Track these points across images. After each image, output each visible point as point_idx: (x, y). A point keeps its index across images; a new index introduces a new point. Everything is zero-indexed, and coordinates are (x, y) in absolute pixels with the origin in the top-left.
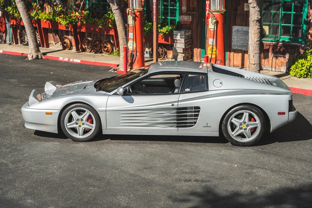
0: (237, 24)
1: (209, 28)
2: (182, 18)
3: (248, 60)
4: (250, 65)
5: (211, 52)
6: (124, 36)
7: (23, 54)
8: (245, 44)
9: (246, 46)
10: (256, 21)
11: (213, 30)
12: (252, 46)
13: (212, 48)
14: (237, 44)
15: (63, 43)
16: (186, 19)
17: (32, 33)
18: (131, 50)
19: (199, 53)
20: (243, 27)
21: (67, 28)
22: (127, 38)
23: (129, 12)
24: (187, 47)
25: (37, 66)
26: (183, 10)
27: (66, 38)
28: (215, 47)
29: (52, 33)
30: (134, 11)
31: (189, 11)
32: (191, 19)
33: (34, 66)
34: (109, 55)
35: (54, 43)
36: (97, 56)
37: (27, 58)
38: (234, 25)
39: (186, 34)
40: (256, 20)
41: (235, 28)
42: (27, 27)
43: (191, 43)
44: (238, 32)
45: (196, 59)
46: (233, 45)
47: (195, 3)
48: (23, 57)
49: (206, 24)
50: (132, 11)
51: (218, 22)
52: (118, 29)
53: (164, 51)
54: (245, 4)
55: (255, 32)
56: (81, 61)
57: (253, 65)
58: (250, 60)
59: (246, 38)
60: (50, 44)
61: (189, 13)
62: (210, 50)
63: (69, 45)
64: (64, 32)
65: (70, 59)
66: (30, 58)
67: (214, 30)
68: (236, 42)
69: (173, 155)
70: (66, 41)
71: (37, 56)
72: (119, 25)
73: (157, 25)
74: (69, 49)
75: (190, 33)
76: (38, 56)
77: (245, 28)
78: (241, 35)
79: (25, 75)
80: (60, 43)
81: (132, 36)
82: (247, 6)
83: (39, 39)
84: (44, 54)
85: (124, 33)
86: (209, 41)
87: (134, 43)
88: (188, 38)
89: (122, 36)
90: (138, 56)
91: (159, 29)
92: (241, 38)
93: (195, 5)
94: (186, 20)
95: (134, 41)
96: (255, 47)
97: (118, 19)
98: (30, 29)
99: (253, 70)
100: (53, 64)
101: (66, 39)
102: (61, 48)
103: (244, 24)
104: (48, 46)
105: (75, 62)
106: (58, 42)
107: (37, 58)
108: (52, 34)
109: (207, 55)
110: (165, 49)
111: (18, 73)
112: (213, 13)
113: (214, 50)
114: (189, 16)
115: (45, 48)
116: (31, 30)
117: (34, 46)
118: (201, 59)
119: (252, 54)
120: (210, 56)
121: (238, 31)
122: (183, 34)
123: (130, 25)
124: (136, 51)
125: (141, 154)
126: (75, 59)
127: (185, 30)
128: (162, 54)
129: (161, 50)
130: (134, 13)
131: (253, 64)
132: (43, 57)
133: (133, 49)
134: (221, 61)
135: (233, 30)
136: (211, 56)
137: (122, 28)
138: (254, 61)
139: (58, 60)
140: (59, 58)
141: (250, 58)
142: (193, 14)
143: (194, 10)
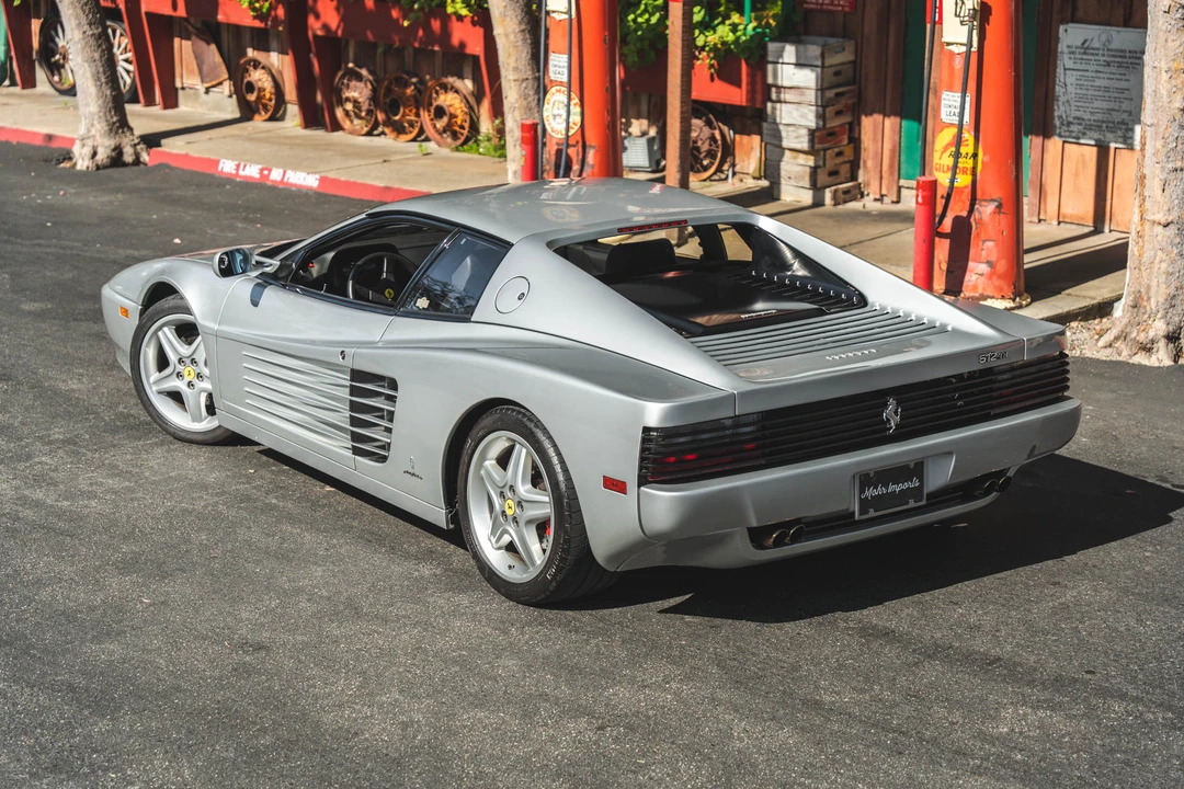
0: (1080, 14)
1: (943, 40)
3: (1137, 203)
4: (1147, 226)
5: (950, 162)
6: (529, 68)
7: (50, 137)
8: (1117, 117)
9: (1123, 123)
11: (964, 49)
12: (1156, 133)
13: (958, 141)
14: (1078, 114)
15: (242, 89)
17: (92, 42)
18: (560, 136)
19: (892, 151)
20: (1113, 31)
21: (260, 16)
22: (538, 79)
24: (834, 123)
25: (111, 202)
27: (256, 64)
28: (968, 136)
29: (194, 37)
33: (96, 201)
34: (457, 149)
35: (201, 88)
36: (398, 157)
37: (70, 159)
38: (1065, 21)
39: (829, 62)
41: (1071, 36)
42: (71, 11)
43: (850, 102)
44: (1085, 53)
45: (877, 183)
46: (1060, 117)
48: (53, 156)
49: (928, 19)
51: (990, 7)
52: (498, 31)
53: (718, 137)
55: (1174, 65)
56: (323, 180)
57: (1159, 229)
58: (1148, 204)
59: (1123, 85)
60: (183, 88)
62: (946, 148)
63: (270, 100)
64: (247, 37)
65: (270, 170)
66: (82, 163)
67: (969, 53)
68: (1073, 103)
69: (745, 730)
70: (258, 77)
71: (114, 150)
72: (504, 15)
73: (687, 15)
75: (846, 56)
76: (118, 150)
77: (1121, 37)
78: (1100, 69)
79: (48, 250)
80: (227, 87)
81: (566, 71)
83: (131, 68)
84: (152, 141)
85: (524, 53)
86: (943, 102)
87: (572, 103)
88: (835, 80)
89: (516, 69)
90: (593, 166)
91: (697, 32)
92: (1098, 83)
95: (573, 95)
96: (1171, 139)
98: (84, 21)
99: (1160, 253)
100: (190, 192)
101: (255, 67)
102: (231, 110)
103: (1119, 14)
104: (171, 101)
105: (295, 185)
106: (221, 83)
107: (116, 160)
108: (189, 43)
109: (931, 174)
110: (725, 129)
111: (19, 240)
113: (967, 149)
115: (157, 110)
116: (90, 24)
117: (100, 102)
118: (902, 182)
119: (1158, 172)
120: (943, 179)
121: (1085, 48)
122: (816, 59)
123: (557, 17)
124: (580, 144)
125: (583, 722)
126: (295, 168)
127: (822, 40)
128: (711, 154)
129: (707, 131)
131: (1163, 221)
132: (145, 157)
133: (567, 131)
134: (999, 207)
135: (1062, 47)
136: (952, 181)
137: (517, 30)
138: (1166, 208)
139: (211, 171)
140: (218, 162)
141: (1146, 194)
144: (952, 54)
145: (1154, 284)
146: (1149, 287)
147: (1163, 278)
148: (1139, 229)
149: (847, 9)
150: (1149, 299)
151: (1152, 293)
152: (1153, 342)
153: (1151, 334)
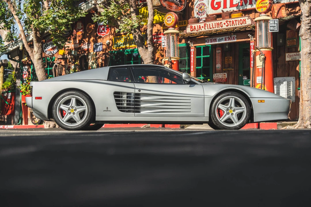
0: (278, 75)
1: (256, 66)
2: (217, 76)
10: (308, 54)
12: (304, 81)
13: (261, 87)
16: (221, 76)
20: (285, 78)
23: (164, 63)
26: (217, 68)
28: (263, 85)
30: (171, 60)
31: (225, 68)
32: (226, 76)
38: (275, 77)
40: (309, 52)
41: (276, 80)
44: (279, 83)
47: (231, 59)
50: (169, 59)
51: (266, 58)
54: (287, 54)
55: (307, 66)
57: (306, 102)
61: (224, 70)
71: (54, 125)
78: (283, 86)
82: (288, 56)
86: (257, 79)
92: (283, 89)
93: (230, 61)
94: (221, 78)
96: (308, 82)
99: (307, 107)
103: (287, 74)
112: (261, 50)
114: (224, 73)
119: (305, 90)
130: (171, 62)
131: (307, 100)
138: (307, 97)
141: (303, 95)
142: (229, 71)
143: (229, 66)
144: (259, 69)
145: (306, 114)
146: (305, 115)
147: (308, 113)
148: (302, 102)
150: (305, 117)
151: (306, 116)
152: (307, 126)
153: (307, 124)
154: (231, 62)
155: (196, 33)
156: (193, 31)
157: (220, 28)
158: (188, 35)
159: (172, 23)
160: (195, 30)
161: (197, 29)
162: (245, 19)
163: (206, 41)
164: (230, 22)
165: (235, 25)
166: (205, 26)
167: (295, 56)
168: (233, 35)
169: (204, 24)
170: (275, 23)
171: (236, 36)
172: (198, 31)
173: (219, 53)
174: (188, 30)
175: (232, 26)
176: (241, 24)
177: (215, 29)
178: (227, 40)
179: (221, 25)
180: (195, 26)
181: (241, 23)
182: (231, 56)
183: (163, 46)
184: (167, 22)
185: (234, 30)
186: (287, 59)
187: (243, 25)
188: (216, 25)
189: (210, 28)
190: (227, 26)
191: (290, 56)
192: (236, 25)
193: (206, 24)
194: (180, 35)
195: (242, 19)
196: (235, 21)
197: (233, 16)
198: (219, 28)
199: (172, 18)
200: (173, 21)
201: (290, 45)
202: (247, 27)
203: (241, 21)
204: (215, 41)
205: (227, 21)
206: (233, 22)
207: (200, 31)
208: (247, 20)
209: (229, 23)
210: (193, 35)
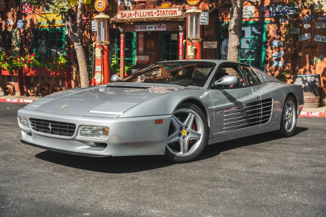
1: (188, 55)
2: (139, 58)
10: (236, 47)
11: (192, 57)
15: (5, 89)
16: (143, 58)
18: (98, 83)
21: (11, 74)
23: (95, 46)
26: (140, 51)
30: (102, 44)
31: (147, 51)
32: (148, 58)
47: (153, 44)
50: (100, 44)
51: (197, 49)
52: (80, 64)
54: (204, 43)
55: (234, 58)
56: (33, 101)
61: (146, 53)
63: (12, 91)
64: (7, 78)
65: (20, 100)
72: (81, 61)
74: (12, 95)
80: (1, 89)
81: (100, 69)
89: (84, 72)
94: (143, 60)
95: (102, 74)
97: (80, 55)
101: (8, 85)
102: (2, 93)
105: (27, 102)
112: (193, 41)
114: (146, 56)
123: (98, 58)
126: (26, 99)
130: (102, 46)
133: (101, 81)
137: (84, 64)
139: (4, 101)
140: (6, 99)
142: (151, 54)
143: (151, 50)
144: (190, 58)
149: (147, 63)
154: (152, 46)
155: (127, 19)
156: (124, 17)
157: (151, 17)
158: (119, 21)
159: (103, 8)
160: (126, 17)
161: (127, 16)
162: (176, 10)
163: (136, 28)
164: (161, 11)
165: (165, 15)
166: (136, 14)
167: (212, 45)
168: (163, 24)
169: (135, 12)
170: (205, 16)
171: (165, 25)
172: (128, 17)
173: (142, 37)
174: (119, 16)
175: (163, 15)
176: (172, 15)
177: (145, 17)
178: (157, 28)
179: (152, 14)
180: (125, 13)
181: (172, 13)
182: (152, 41)
183: (93, 30)
184: (98, 7)
185: (165, 20)
186: (205, 47)
187: (173, 15)
188: (147, 13)
189: (141, 16)
190: (158, 15)
191: (207, 44)
192: (167, 15)
193: (136, 12)
194: (111, 21)
195: (173, 10)
196: (166, 11)
197: (163, 7)
198: (149, 17)
199: (102, 3)
200: (104, 7)
201: (208, 35)
202: (179, 18)
203: (172, 12)
204: (145, 28)
205: (158, 11)
206: (164, 12)
207: (131, 18)
208: (177, 11)
209: (159, 12)
210: (124, 21)
